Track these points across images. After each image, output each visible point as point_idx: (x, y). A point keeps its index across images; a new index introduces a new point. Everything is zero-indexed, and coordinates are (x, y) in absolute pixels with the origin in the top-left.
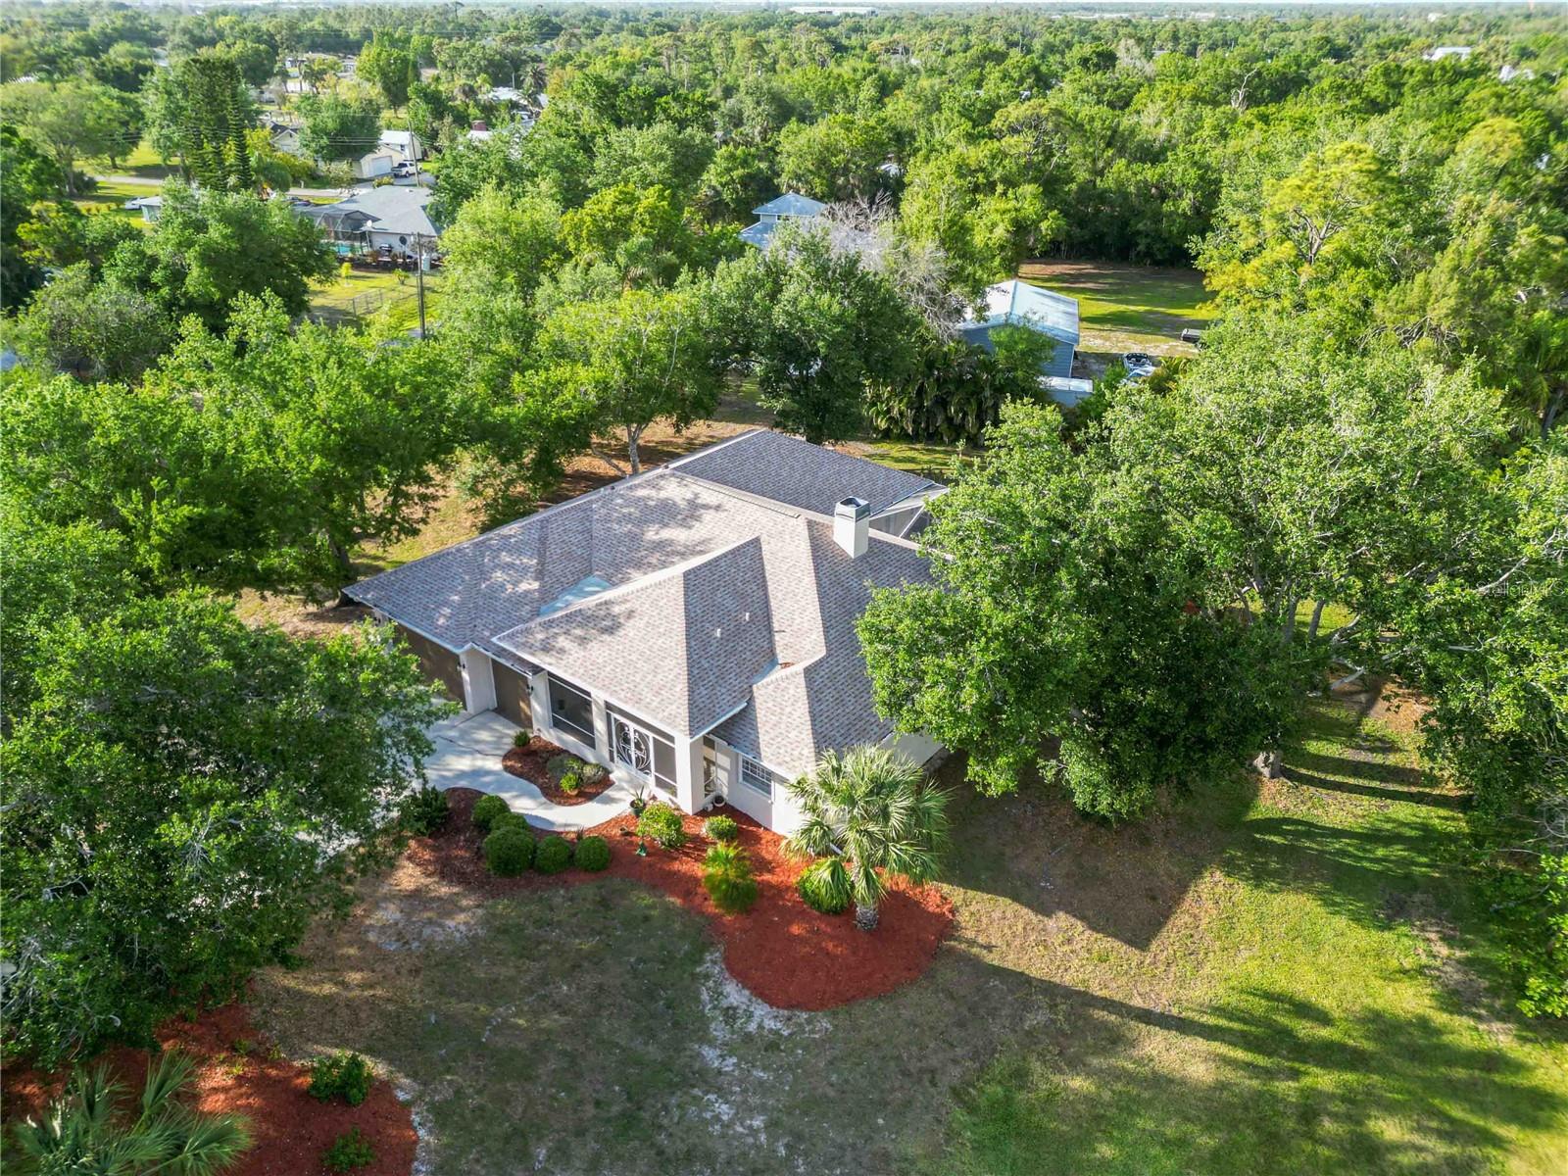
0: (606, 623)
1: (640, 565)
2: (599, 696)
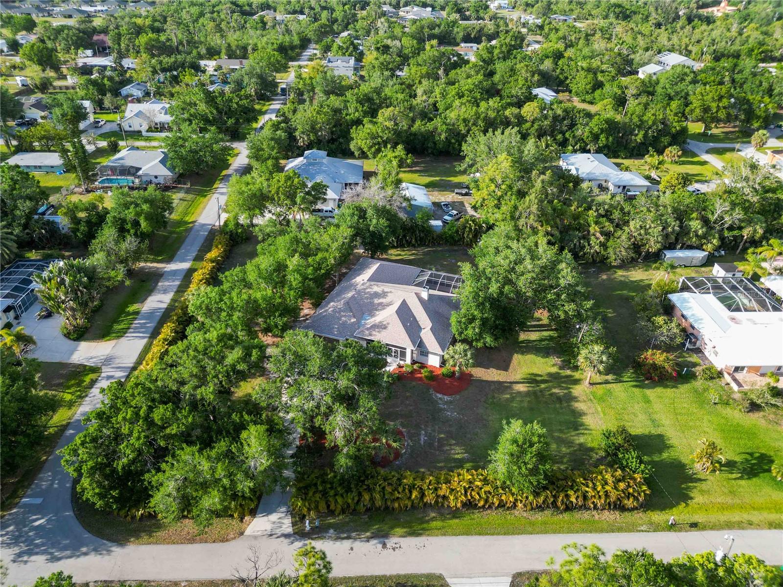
1: (377, 310)
2: (383, 342)
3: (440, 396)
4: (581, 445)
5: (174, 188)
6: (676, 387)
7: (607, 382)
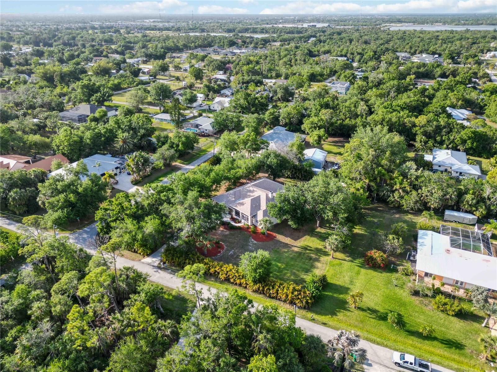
0: (242, 204)
1: (247, 198)
2: (241, 212)
3: (253, 240)
4: (302, 278)
5: (212, 136)
6: (382, 273)
7: (345, 260)
